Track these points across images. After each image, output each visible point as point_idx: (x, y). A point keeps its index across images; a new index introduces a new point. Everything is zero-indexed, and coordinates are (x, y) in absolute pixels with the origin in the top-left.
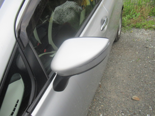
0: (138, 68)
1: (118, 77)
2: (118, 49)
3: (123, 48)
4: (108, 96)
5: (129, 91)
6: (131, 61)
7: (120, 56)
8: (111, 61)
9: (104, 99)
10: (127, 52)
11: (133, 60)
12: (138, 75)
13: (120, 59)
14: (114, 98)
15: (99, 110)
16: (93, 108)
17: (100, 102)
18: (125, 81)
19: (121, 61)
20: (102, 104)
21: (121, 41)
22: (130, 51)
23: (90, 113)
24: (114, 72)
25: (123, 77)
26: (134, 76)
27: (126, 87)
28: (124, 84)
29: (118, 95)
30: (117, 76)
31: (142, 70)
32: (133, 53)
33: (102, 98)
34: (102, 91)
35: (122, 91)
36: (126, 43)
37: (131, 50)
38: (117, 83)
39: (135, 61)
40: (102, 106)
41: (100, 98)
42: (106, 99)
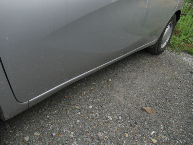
0: (167, 85)
1: (137, 84)
2: (153, 62)
3: (159, 63)
4: (112, 95)
5: (142, 100)
6: (163, 77)
7: (152, 68)
8: (137, 68)
9: (106, 95)
10: (163, 68)
11: (167, 77)
12: (164, 92)
13: (150, 71)
14: (118, 99)
15: (92, 102)
16: (86, 97)
17: (98, 96)
18: (143, 90)
19: (150, 72)
20: (99, 98)
21: (161, 57)
22: (167, 68)
23: (79, 100)
24: (134, 78)
25: (144, 86)
26: (158, 90)
27: (141, 96)
28: (140, 92)
29: (125, 99)
30: (136, 82)
31: (172, 89)
32: (171, 71)
33: (104, 93)
34: (108, 87)
35: (133, 97)
36: (167, 60)
37: (170, 68)
38: (131, 88)
39: (169, 78)
40: (99, 100)
41: (101, 93)
42: (108, 96)
